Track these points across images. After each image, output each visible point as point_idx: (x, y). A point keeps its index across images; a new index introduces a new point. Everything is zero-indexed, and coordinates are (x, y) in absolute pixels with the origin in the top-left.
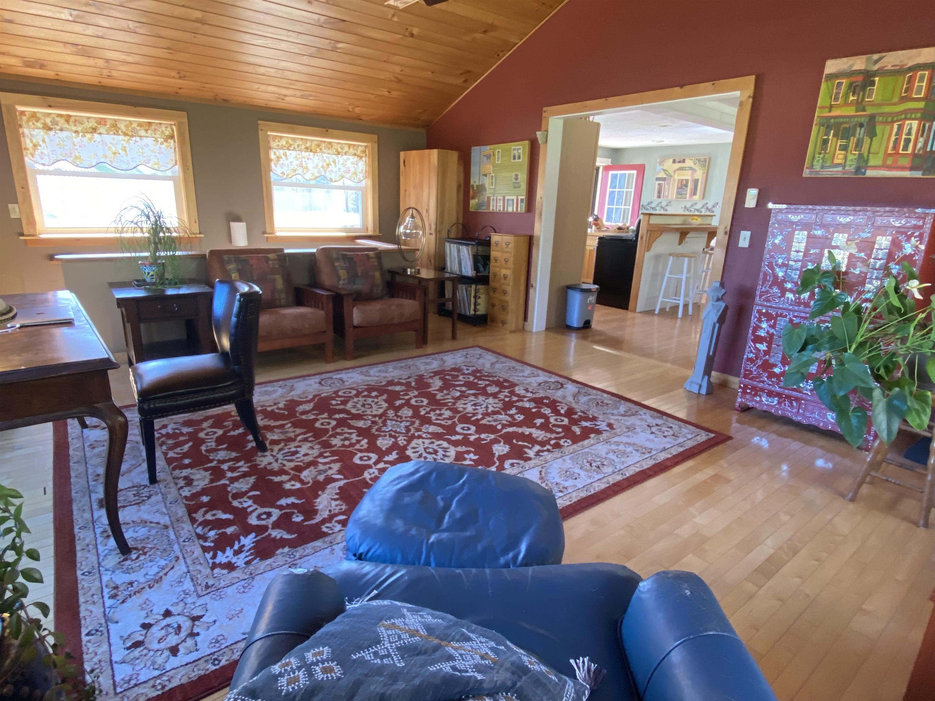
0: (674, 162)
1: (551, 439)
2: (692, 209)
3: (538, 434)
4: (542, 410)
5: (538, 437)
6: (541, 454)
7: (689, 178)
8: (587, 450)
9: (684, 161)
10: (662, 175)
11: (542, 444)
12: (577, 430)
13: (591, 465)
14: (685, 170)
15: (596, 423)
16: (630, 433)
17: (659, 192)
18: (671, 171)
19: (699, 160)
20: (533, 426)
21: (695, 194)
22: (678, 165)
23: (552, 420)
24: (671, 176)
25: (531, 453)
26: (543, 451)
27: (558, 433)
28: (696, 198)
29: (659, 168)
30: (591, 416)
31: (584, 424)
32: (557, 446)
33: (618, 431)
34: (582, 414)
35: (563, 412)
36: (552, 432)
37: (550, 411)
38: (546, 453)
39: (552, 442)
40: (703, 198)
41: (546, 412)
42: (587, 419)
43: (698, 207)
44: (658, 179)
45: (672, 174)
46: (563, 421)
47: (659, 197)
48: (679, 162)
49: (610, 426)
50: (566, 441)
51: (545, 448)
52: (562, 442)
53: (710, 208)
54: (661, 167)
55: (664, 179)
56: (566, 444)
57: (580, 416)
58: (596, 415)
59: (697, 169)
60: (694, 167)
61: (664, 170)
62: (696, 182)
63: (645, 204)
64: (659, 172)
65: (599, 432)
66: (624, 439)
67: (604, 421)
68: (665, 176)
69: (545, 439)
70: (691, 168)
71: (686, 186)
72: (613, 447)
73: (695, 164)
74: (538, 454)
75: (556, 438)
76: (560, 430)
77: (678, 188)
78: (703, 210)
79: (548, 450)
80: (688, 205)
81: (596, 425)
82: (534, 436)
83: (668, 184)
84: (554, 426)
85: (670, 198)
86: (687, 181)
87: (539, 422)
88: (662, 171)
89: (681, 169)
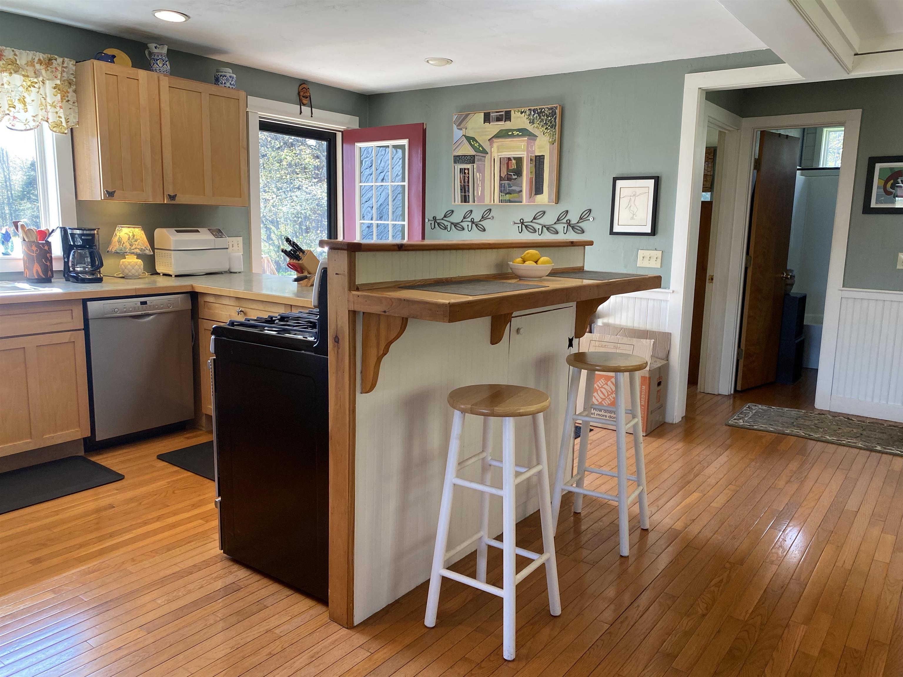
0: (487, 118)
2: (537, 227)
7: (523, 154)
9: (508, 117)
10: (467, 150)
14: (513, 136)
17: (464, 189)
18: (483, 140)
19: (541, 113)
21: (539, 190)
22: (495, 127)
24: (485, 152)
28: (543, 199)
29: (458, 134)
40: (558, 200)
43: (549, 219)
44: (458, 159)
45: (486, 146)
47: (465, 199)
48: (499, 119)
53: (574, 221)
54: (461, 133)
55: (471, 159)
59: (536, 132)
60: (530, 128)
61: (470, 139)
62: (539, 161)
63: (440, 216)
64: (458, 145)
68: (472, 152)
70: (524, 132)
71: (518, 172)
73: (532, 122)
77: (501, 179)
78: (560, 227)
80: (528, 218)
83: (481, 171)
85: (487, 201)
86: (519, 160)
88: (465, 141)
89: (503, 134)
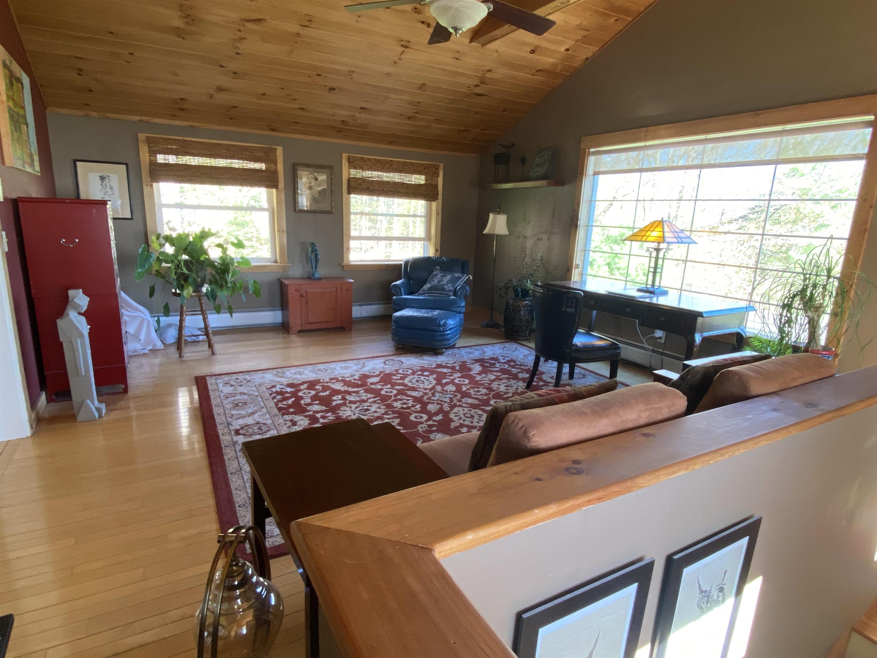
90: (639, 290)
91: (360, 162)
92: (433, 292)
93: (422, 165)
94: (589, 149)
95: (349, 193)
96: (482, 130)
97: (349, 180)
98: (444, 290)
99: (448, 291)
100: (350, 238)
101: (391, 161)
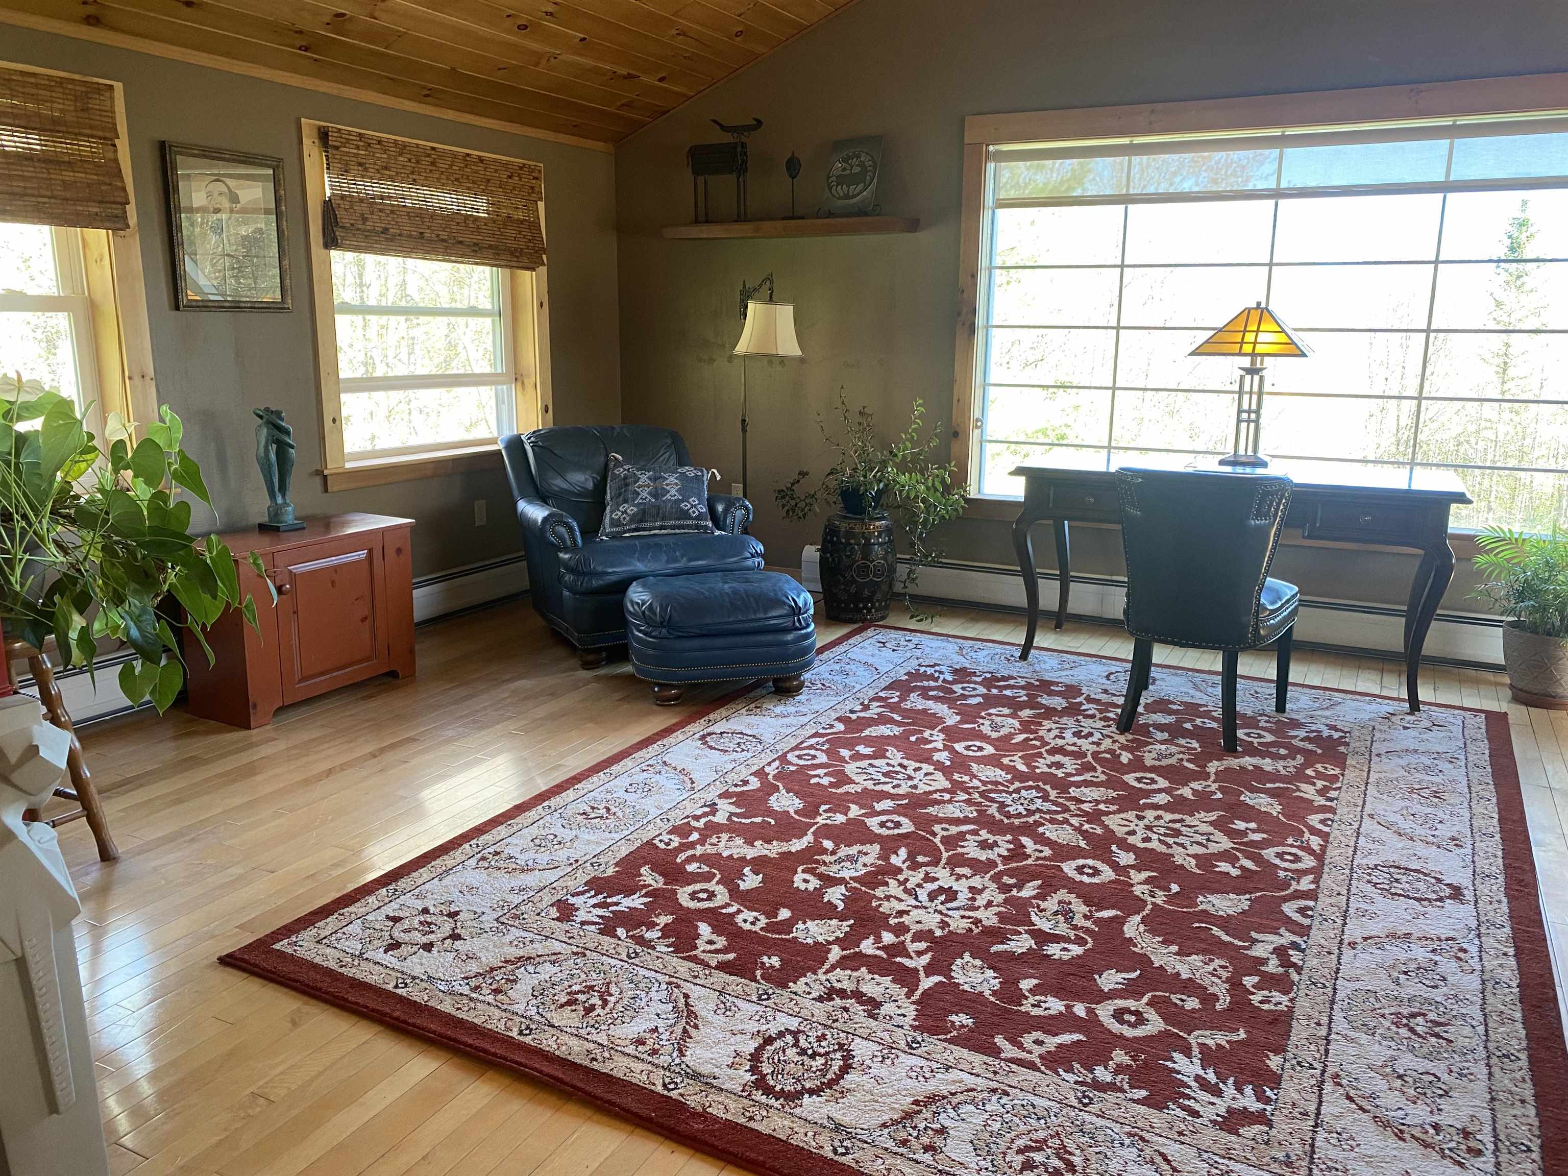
1: (702, 842)
3: (736, 848)
4: (763, 921)
5: (730, 839)
6: (707, 809)
8: (617, 836)
11: (712, 829)
12: (650, 878)
13: (608, 809)
15: (600, 912)
16: (517, 899)
20: (758, 864)
23: (722, 896)
25: (725, 809)
26: (705, 814)
27: (691, 859)
30: (621, 932)
31: (636, 902)
32: (682, 830)
33: (548, 898)
34: (649, 935)
35: (704, 929)
36: (704, 859)
37: (739, 919)
38: (699, 812)
39: (695, 836)
41: (749, 915)
42: (632, 920)
46: (693, 896)
49: (566, 911)
50: (668, 844)
51: (703, 821)
52: (676, 841)
56: (666, 838)
57: (651, 926)
58: (607, 942)
65: (596, 885)
66: (531, 880)
67: (583, 923)
69: (714, 840)
72: (561, 855)
74: (713, 808)
75: (692, 845)
76: (691, 868)
79: (697, 818)
81: (603, 905)
82: (739, 841)
84: (708, 877)
87: (751, 881)
90: (1222, 463)
91: (358, 147)
92: (648, 525)
93: (505, 165)
94: (987, 145)
95: (331, 242)
96: (661, 80)
97: (328, 207)
98: (685, 515)
99: (697, 518)
100: (340, 386)
101: (433, 149)
